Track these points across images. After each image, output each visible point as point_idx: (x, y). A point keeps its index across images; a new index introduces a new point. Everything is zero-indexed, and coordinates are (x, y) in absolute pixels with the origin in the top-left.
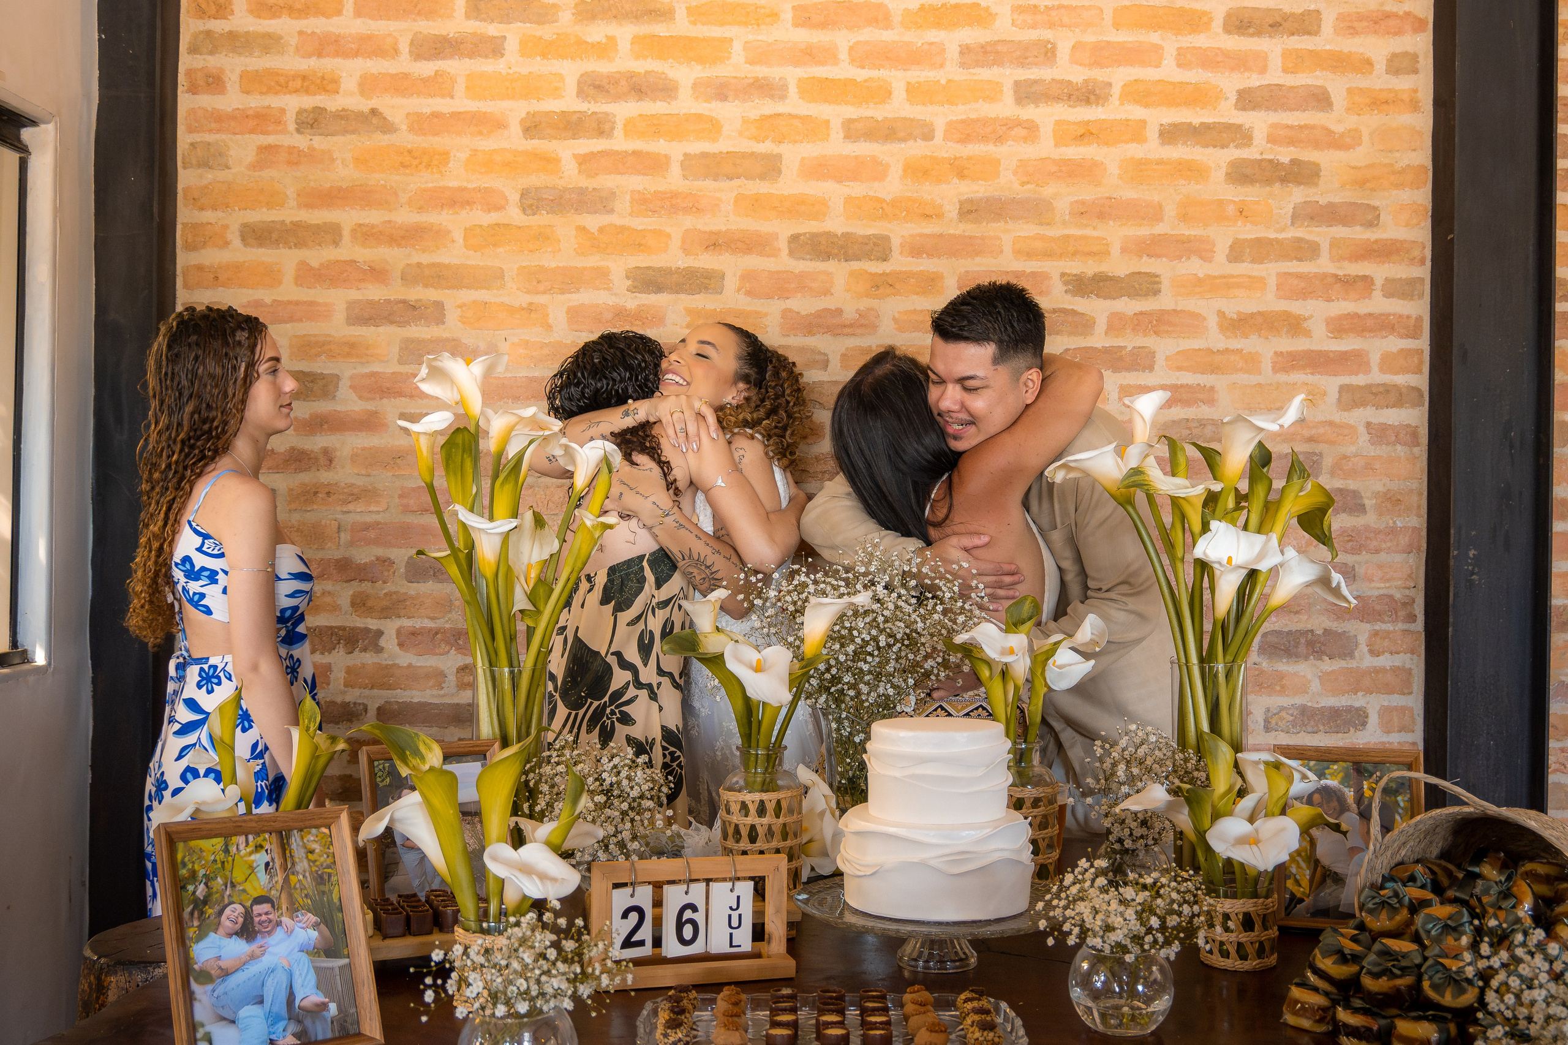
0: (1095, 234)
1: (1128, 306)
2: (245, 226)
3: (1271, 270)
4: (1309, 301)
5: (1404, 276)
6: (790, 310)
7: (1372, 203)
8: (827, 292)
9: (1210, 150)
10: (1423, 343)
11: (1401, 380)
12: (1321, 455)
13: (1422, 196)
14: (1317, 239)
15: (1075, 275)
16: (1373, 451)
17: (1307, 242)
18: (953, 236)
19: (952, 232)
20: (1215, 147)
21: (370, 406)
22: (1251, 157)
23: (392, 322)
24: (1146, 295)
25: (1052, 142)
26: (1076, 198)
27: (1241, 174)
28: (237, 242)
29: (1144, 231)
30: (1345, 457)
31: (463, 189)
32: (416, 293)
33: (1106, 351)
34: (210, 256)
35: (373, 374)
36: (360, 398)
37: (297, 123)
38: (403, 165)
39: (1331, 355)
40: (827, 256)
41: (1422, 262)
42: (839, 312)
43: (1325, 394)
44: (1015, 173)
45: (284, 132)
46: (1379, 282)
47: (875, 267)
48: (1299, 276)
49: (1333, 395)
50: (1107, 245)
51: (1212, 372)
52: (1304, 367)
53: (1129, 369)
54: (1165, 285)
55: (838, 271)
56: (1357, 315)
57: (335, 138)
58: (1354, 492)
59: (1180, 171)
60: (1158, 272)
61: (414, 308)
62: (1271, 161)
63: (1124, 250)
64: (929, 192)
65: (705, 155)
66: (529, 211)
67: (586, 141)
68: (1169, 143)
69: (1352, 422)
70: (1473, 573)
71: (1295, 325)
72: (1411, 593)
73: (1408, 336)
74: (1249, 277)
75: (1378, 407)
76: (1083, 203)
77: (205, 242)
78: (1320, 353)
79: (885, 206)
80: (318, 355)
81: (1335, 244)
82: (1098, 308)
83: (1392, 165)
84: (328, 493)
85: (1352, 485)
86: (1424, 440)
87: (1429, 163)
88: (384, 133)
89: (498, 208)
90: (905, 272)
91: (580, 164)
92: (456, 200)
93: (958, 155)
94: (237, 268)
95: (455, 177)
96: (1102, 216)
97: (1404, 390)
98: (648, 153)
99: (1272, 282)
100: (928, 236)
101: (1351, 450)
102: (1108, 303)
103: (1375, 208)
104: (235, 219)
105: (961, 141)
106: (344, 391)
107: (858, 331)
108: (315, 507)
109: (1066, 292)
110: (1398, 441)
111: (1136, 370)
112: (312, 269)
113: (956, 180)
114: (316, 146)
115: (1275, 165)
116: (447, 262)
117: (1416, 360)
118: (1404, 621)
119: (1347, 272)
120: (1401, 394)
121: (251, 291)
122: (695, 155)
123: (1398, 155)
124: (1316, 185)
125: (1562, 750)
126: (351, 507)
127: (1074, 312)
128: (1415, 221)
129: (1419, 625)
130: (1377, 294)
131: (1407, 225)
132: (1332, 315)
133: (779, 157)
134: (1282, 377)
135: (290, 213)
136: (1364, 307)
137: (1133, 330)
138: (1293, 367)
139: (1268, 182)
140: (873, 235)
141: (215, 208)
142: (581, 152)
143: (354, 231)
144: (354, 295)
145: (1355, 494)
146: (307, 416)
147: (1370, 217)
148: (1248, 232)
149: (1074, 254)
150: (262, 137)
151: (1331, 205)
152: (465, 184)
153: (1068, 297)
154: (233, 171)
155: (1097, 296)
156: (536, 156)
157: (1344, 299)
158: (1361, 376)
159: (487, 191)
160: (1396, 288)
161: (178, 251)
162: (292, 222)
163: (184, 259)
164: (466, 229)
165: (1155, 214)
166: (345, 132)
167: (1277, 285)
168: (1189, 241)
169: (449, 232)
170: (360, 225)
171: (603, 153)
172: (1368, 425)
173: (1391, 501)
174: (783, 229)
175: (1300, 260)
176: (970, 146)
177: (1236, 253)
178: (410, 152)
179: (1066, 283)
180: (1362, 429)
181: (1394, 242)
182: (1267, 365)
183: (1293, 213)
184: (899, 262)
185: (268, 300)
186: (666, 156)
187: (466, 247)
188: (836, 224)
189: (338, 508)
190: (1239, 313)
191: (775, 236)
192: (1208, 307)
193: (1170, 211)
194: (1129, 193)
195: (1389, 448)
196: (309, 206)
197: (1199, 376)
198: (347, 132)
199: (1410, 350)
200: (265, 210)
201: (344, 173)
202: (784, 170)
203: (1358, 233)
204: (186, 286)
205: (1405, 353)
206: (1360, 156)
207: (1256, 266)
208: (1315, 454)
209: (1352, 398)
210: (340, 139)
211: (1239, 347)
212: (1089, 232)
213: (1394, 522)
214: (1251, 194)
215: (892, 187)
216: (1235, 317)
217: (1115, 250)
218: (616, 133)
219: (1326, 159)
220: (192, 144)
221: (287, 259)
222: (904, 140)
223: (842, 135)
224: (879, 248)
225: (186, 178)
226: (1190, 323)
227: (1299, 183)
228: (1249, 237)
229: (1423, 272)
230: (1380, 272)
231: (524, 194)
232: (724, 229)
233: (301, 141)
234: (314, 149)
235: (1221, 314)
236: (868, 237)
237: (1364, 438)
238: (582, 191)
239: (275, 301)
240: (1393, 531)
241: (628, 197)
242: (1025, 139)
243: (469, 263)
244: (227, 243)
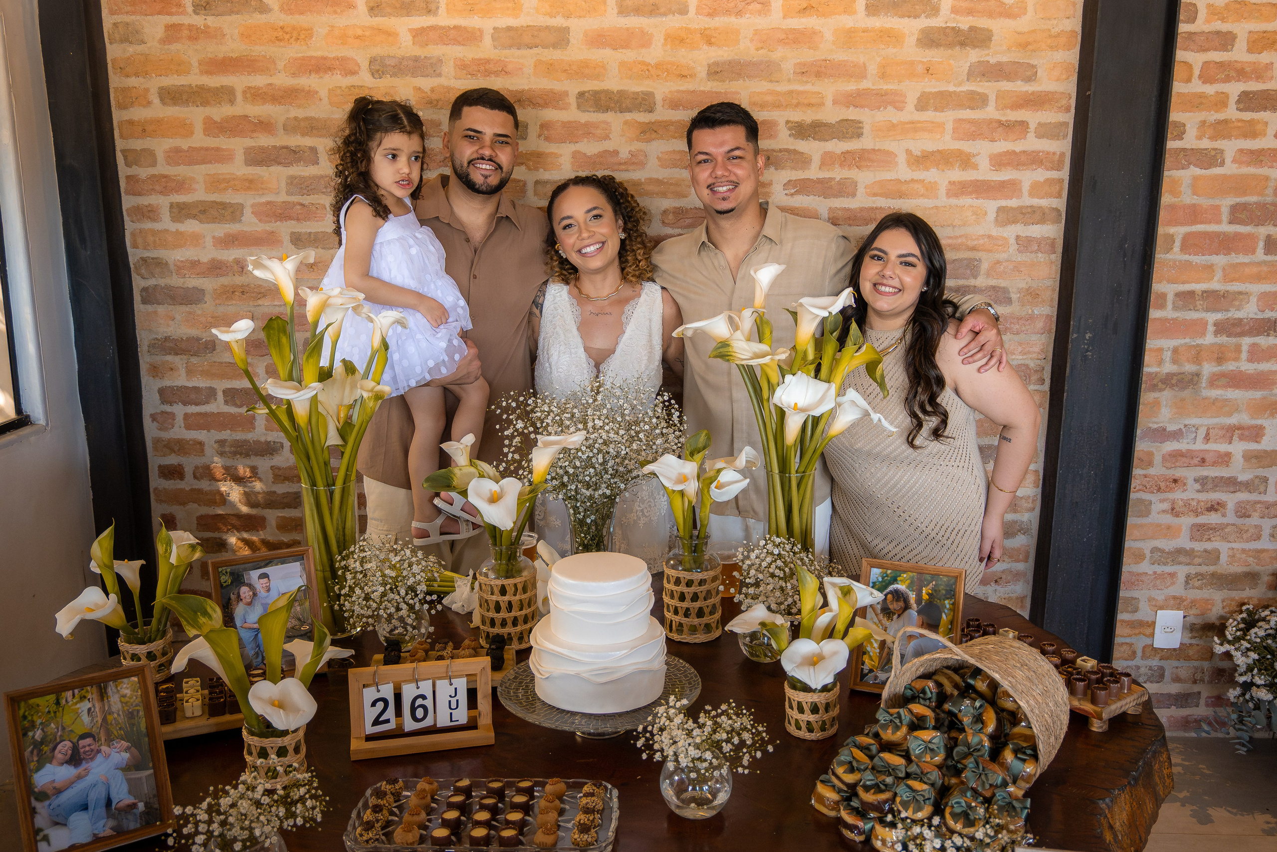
0: (816, 89)
1: (837, 146)
2: (161, 89)
3: (949, 117)
4: (977, 142)
5: (1053, 121)
6: (579, 152)
7: (1031, 62)
8: (607, 137)
9: (906, 20)
10: (1064, 174)
11: (1044, 202)
12: (980, 260)
13: (1072, 56)
14: (986, 92)
15: (797, 123)
16: (1020, 258)
17: (979, 94)
18: (703, 92)
19: (702, 88)
20: (909, 17)
21: (268, 227)
22: (937, 25)
23: (279, 163)
24: (851, 138)
25: (781, 15)
26: (799, 61)
27: (930, 39)
28: (156, 101)
29: (851, 87)
30: (998, 262)
31: (325, 58)
32: (296, 141)
33: (820, 181)
34: (138, 114)
35: (269, 203)
36: (260, 221)
37: (193, 6)
38: (278, 39)
39: (993, 184)
40: (607, 109)
41: (1068, 110)
42: (616, 153)
43: (986, 214)
44: (752, 40)
45: (184, 13)
46: (1032, 126)
47: (643, 117)
48: (971, 122)
49: (992, 215)
50: (823, 98)
51: (900, 197)
52: (971, 193)
53: (836, 196)
54: (867, 129)
55: (615, 120)
56: (1014, 152)
57: (224, 18)
58: (1004, 288)
59: (881, 37)
60: (862, 118)
61: (294, 152)
62: (953, 28)
63: (835, 102)
64: (683, 56)
65: (509, 29)
66: (377, 76)
67: (417, 18)
68: (874, 15)
69: (1005, 235)
70: (1087, 351)
71: (966, 161)
72: (1042, 363)
73: (1053, 169)
74: (933, 122)
75: (1026, 224)
76: (804, 64)
77: (133, 103)
78: (984, 182)
79: (650, 68)
80: (226, 189)
81: (1000, 95)
82: (812, 148)
83: (1049, 30)
84: (243, 292)
85: (1003, 283)
86: (1060, 249)
87: (1079, 29)
88: (261, 12)
89: (353, 73)
90: (666, 121)
91: (414, 37)
92: (320, 66)
93: (707, 26)
94: (158, 122)
95: (319, 48)
96: (818, 75)
97: (1047, 211)
98: (465, 28)
99: (949, 127)
100: (683, 92)
101: (1003, 256)
102: (822, 144)
103: (1034, 66)
104: (154, 83)
105: (711, 15)
106: (248, 215)
107: (631, 168)
108: (234, 302)
109: (790, 135)
110: (1039, 250)
111: (842, 196)
112: (215, 122)
113: (705, 47)
114: (210, 24)
115: (956, 31)
116: (317, 116)
117: (1058, 188)
118: (1034, 384)
119: (1010, 118)
120: (1044, 214)
121: (171, 140)
122: (502, 29)
123: (1055, 22)
124: (988, 47)
125: (1145, 476)
126: (260, 302)
127: (795, 152)
128: (1064, 77)
129: (1047, 387)
130: (1031, 136)
131: (1057, 80)
132: (995, 152)
133: (567, 30)
134: (954, 201)
135: (195, 79)
136: (1018, 146)
137: (841, 165)
138: (963, 193)
139: (951, 46)
140: (642, 92)
141: (137, 75)
142: (415, 27)
143: (244, 92)
144: (249, 142)
145: (1005, 290)
146: (222, 235)
147: (1029, 73)
148: (932, 86)
149: (797, 105)
150: (168, 17)
151: (999, 63)
152: (326, 54)
153: (792, 139)
154: (148, 45)
155: (814, 138)
156: (379, 30)
157: (1005, 140)
158: (1014, 199)
159: (343, 59)
160: (1045, 131)
161: (113, 109)
162: (196, 86)
163: (118, 116)
164: (329, 90)
165: (860, 73)
166: (231, 12)
167: (953, 129)
168: (886, 94)
169: (317, 92)
170: (249, 88)
171: (432, 28)
172: (1018, 237)
173: (1032, 295)
174: (573, 88)
175: (972, 109)
176: (717, 19)
177: (923, 104)
178: (282, 28)
179: (790, 129)
180: (1012, 241)
181: (1047, 93)
182: (942, 191)
183: (969, 70)
184: (662, 114)
185: (185, 147)
186: (479, 29)
187: (330, 103)
188: (613, 83)
189: (251, 303)
190: (923, 151)
191: (566, 94)
192: (898, 147)
193: (872, 69)
194: (840, 56)
195: (1033, 255)
196: (209, 73)
197: (889, 200)
198: (232, 12)
199: (1054, 179)
200: (175, 76)
201: (232, 47)
202: (572, 40)
203: (1020, 87)
204: (122, 137)
205: (1049, 182)
206: (1024, 23)
207: (938, 114)
208: (976, 260)
209: (1007, 217)
210: (228, 18)
211: (922, 178)
212: (808, 87)
213: (1033, 311)
214: (934, 55)
215: (656, 53)
216: (919, 154)
217: (829, 102)
218: (440, 11)
219: (999, 27)
220: (115, 24)
221: (196, 115)
222: (664, 14)
223: (616, 11)
224: (645, 102)
225: (114, 52)
226: (884, 158)
227: (974, 47)
228: (934, 90)
229: (1069, 118)
230: (1034, 118)
231: (372, 61)
232: (526, 88)
233: (198, 20)
234: (208, 27)
235: (908, 152)
236: (637, 93)
237: (1013, 247)
238: (416, 59)
239: (190, 147)
240: (1031, 318)
241: (452, 63)
242: (760, 13)
243: (333, 116)
244: (149, 103)
